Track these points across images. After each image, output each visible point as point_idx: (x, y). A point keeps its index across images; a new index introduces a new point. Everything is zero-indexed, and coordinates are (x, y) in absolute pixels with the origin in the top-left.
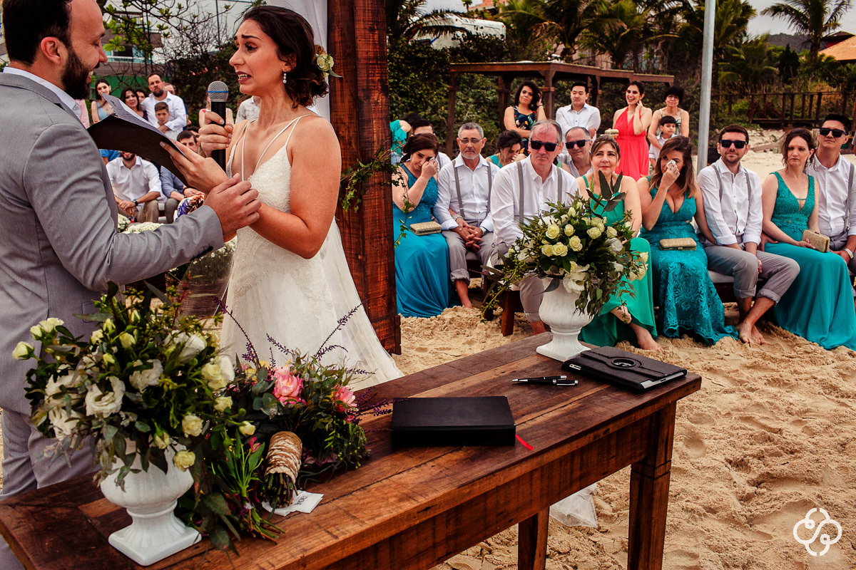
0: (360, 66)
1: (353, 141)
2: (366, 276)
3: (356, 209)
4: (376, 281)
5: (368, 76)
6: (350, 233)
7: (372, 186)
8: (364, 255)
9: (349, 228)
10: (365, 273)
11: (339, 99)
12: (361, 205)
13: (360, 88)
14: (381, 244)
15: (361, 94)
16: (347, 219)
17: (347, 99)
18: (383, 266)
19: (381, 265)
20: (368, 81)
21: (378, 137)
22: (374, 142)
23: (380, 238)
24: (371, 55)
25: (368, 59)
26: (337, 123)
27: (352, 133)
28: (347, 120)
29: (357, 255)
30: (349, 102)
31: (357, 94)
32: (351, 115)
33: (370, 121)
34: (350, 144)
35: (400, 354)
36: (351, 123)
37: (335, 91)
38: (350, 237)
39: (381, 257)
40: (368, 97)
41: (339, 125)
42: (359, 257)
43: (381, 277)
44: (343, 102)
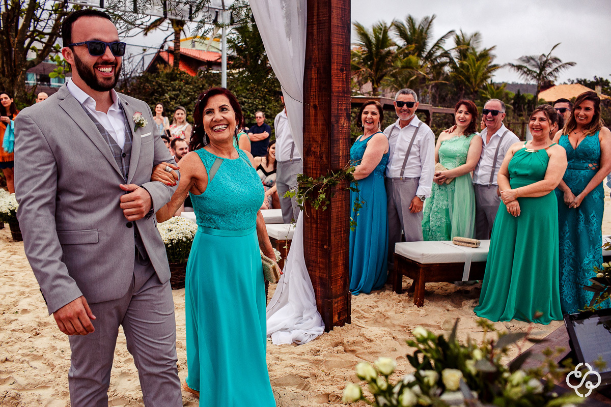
0: (333, 98)
1: (324, 156)
2: (330, 261)
3: (325, 208)
4: (337, 266)
5: (338, 106)
6: (317, 228)
7: (337, 191)
8: (329, 245)
9: (317, 224)
10: (330, 259)
11: (312, 122)
12: (329, 206)
13: (332, 115)
14: (341, 237)
15: (333, 119)
16: (315, 217)
17: (320, 123)
18: (342, 254)
19: (341, 253)
20: (338, 110)
21: (343, 153)
22: (340, 157)
23: (341, 231)
24: (341, 89)
25: (339, 92)
26: (310, 141)
27: (323, 149)
28: (319, 139)
29: (323, 246)
30: (322, 125)
31: (331, 119)
32: (323, 135)
33: (338, 140)
34: (321, 158)
35: (350, 323)
36: (323, 141)
37: (309, 116)
38: (318, 231)
39: (341, 247)
40: (338, 122)
41: (311, 142)
42: (325, 247)
43: (340, 263)
44: (316, 125)
